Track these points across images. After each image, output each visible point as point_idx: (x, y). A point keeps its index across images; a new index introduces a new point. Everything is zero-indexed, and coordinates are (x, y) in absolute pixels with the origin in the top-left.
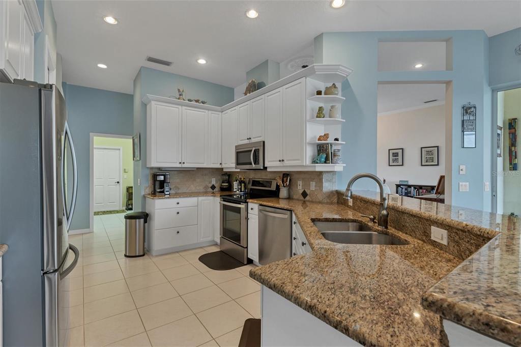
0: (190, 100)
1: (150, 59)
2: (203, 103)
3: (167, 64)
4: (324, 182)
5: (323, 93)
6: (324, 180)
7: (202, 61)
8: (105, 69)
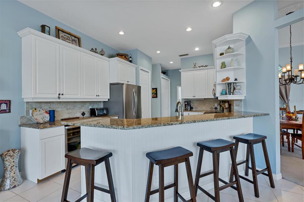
0: (199, 67)
1: (180, 56)
2: (206, 66)
3: (187, 55)
4: (234, 106)
5: (224, 54)
6: (234, 105)
7: (197, 49)
8: (172, 63)
